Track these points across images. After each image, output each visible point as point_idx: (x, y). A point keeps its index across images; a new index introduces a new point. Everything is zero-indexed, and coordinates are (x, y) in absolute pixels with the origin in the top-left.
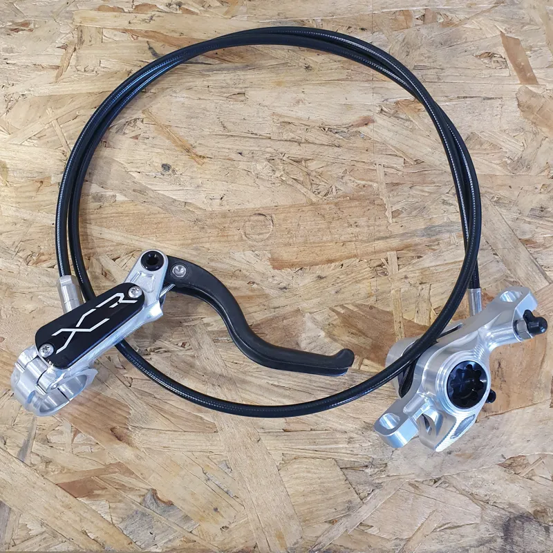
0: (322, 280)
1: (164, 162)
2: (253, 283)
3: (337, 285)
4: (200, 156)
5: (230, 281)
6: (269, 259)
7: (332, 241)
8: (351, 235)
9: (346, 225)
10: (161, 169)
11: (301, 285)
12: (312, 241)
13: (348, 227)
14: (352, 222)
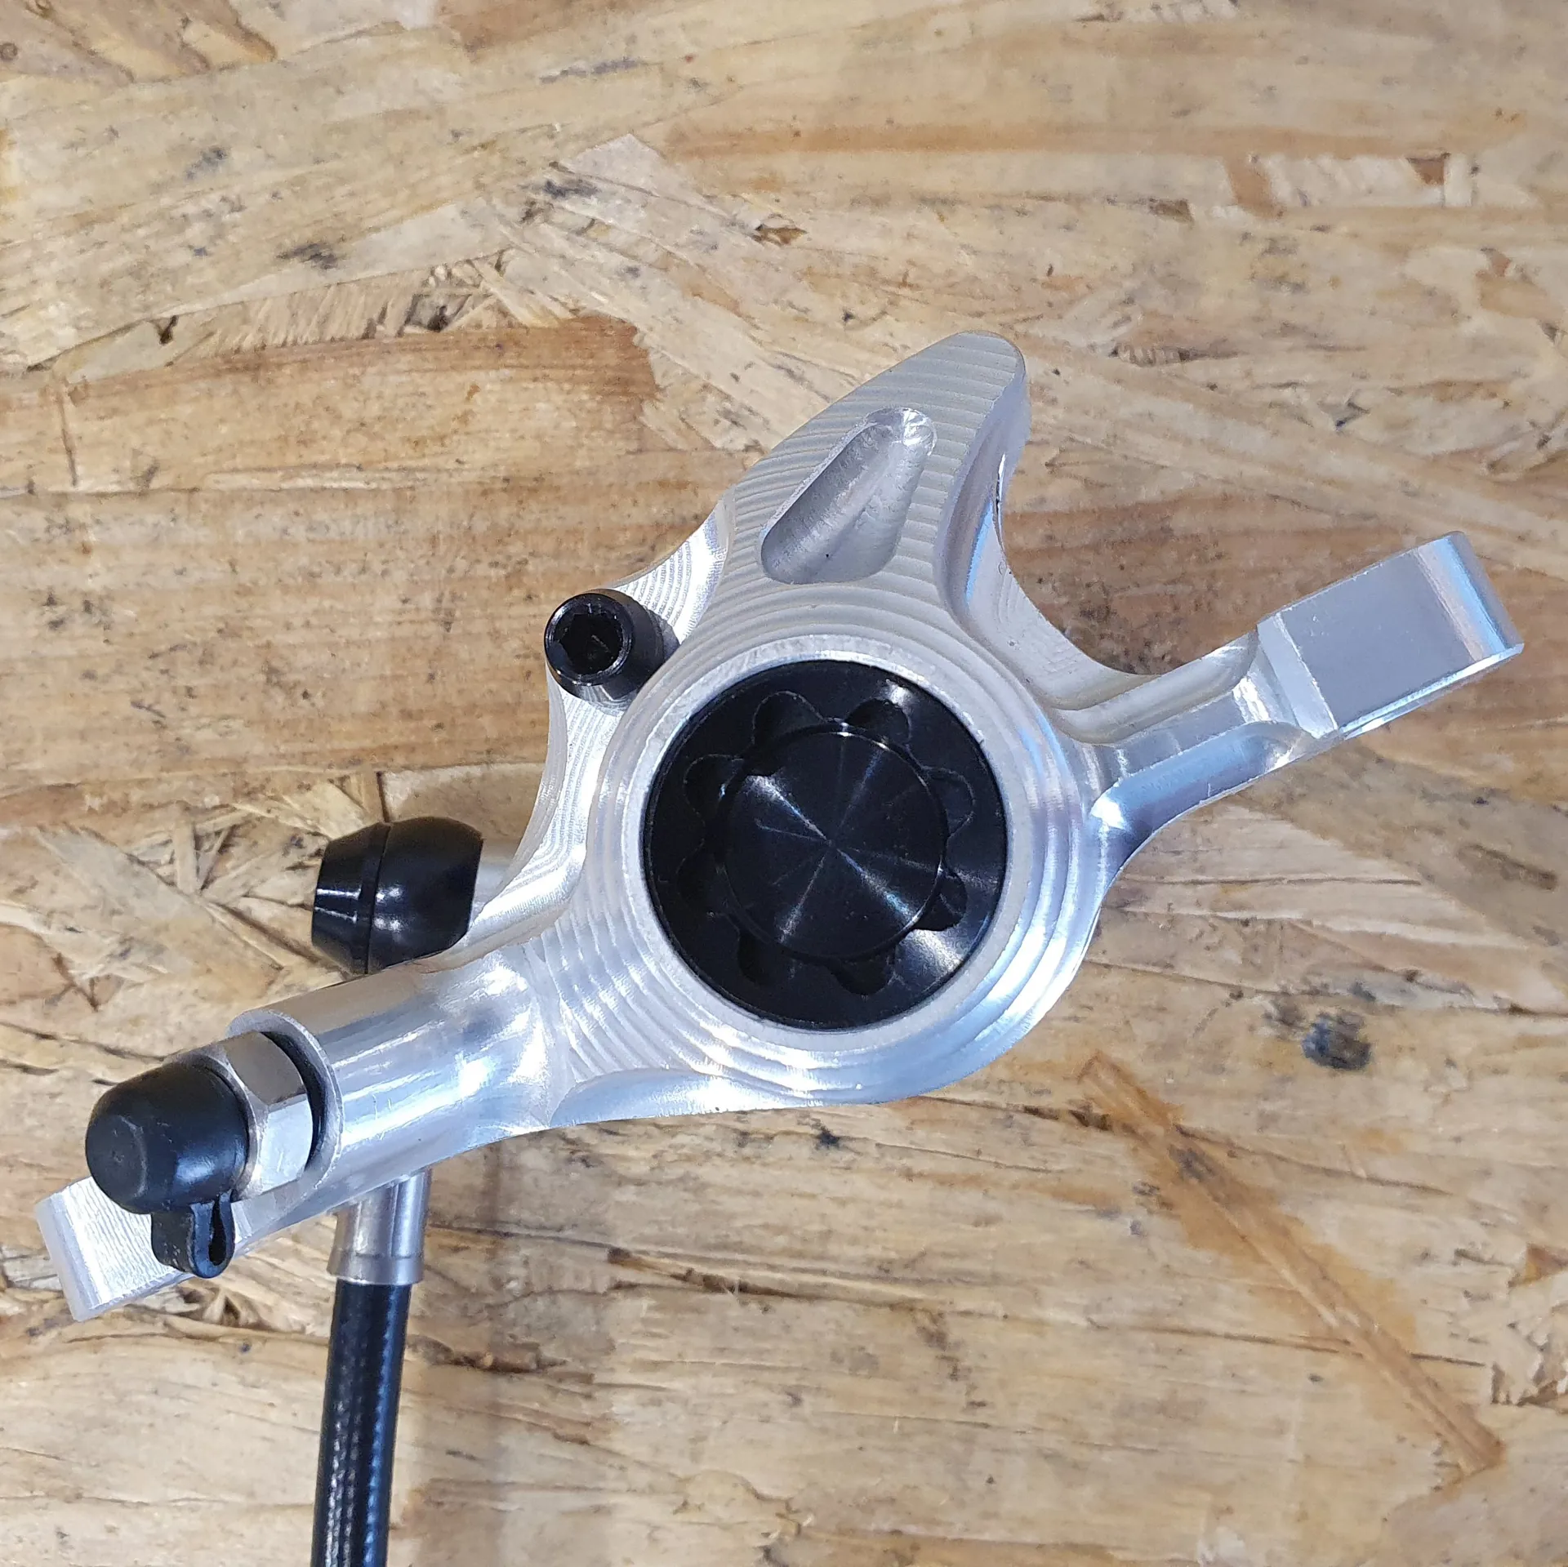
0: (307, 235)
1: (1351, 1082)
2: (761, 233)
3: (211, 202)
4: (1103, 1124)
5: (917, 250)
6: (653, 391)
7: (227, 501)
8: (92, 537)
9: (124, 612)
10: (1376, 1030)
11: (450, 211)
12: (365, 507)
13: (109, 596)
14: (79, 625)
